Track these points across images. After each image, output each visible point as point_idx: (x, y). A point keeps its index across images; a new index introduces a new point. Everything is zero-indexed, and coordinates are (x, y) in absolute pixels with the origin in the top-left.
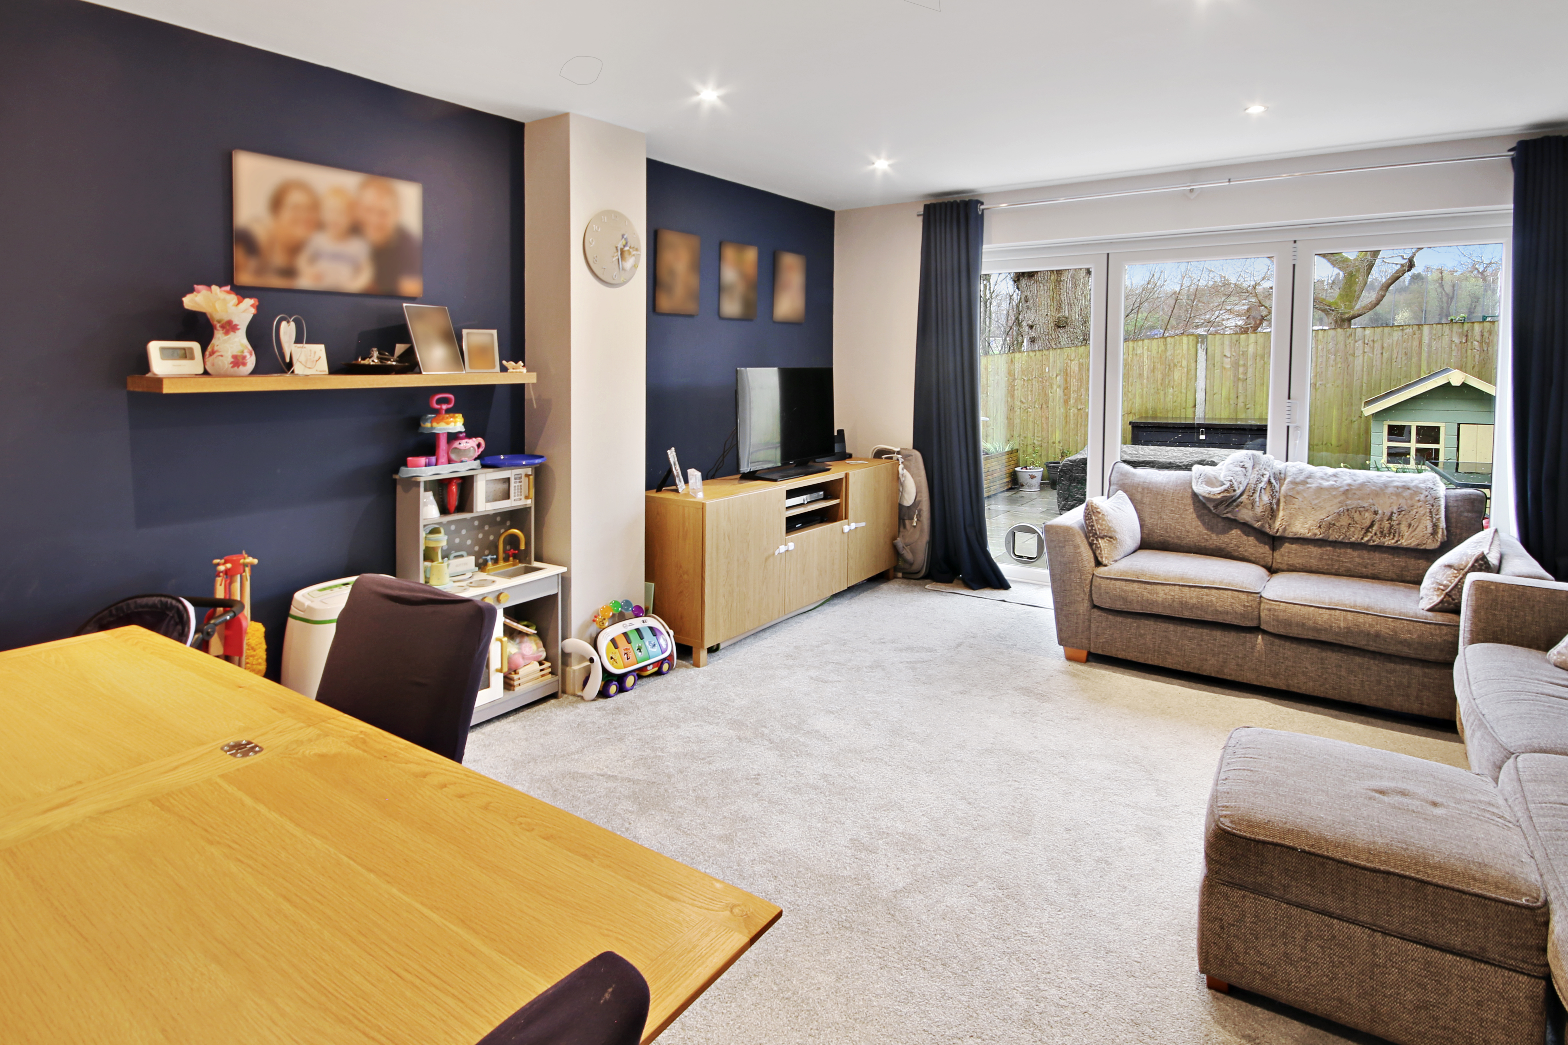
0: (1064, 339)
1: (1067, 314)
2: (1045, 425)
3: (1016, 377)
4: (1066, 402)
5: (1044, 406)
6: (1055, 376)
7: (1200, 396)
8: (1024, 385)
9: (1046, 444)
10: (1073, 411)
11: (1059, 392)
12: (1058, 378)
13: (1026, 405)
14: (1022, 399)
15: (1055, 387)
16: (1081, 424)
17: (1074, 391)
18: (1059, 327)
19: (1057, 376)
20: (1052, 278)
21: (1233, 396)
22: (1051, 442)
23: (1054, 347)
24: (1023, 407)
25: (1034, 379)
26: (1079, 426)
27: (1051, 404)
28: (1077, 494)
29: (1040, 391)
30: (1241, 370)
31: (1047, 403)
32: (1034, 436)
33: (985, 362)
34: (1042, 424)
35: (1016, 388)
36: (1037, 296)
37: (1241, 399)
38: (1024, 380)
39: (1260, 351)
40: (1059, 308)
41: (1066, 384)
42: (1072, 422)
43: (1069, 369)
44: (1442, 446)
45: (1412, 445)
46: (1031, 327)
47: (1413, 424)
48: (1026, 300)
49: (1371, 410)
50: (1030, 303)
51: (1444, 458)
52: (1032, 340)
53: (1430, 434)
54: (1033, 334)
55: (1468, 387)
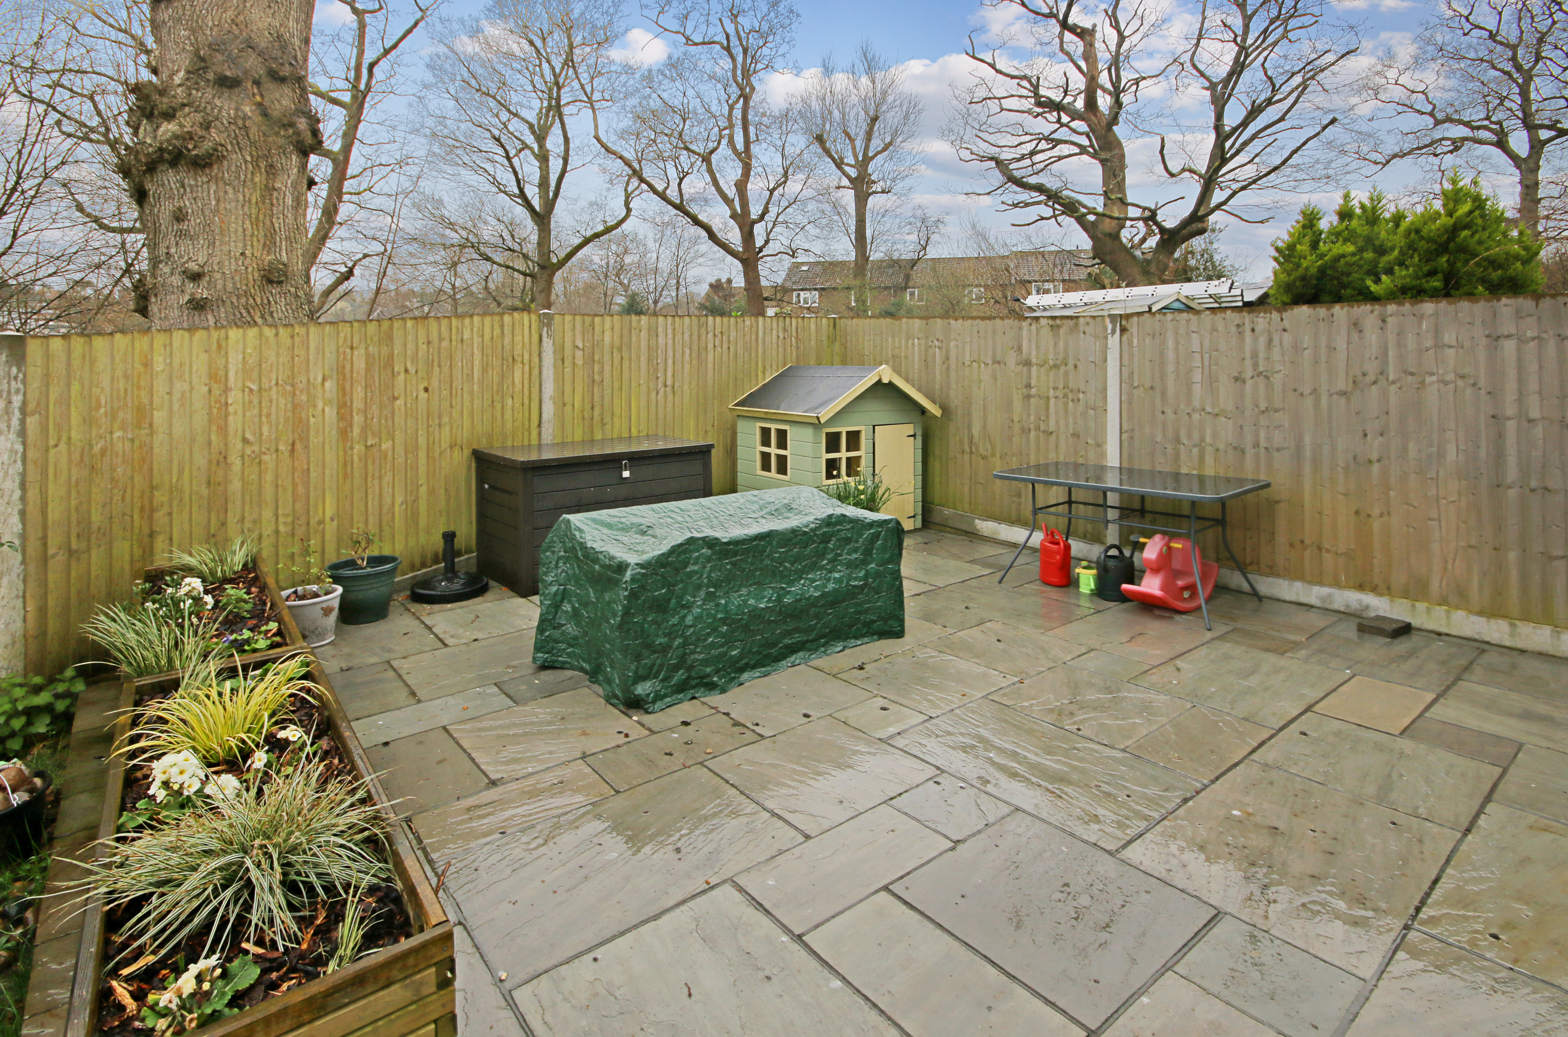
0: (281, 307)
1: (284, 258)
2: (301, 489)
3: (231, 383)
4: (344, 433)
5: (298, 446)
6: (320, 379)
7: (548, 410)
8: (250, 402)
9: (303, 529)
10: (358, 448)
11: (331, 413)
12: (328, 384)
13: (256, 448)
14: (248, 435)
15: (320, 405)
16: (373, 475)
17: (359, 411)
18: (270, 282)
19: (324, 379)
20: (257, 179)
21: (588, 406)
22: (313, 521)
23: (259, 321)
24: (248, 451)
25: (274, 389)
26: (369, 479)
27: (314, 440)
28: (657, 636)
29: (290, 414)
30: (597, 367)
31: (305, 439)
32: (277, 516)
33: (146, 347)
34: (294, 485)
35: (231, 409)
36: (216, 212)
37: (597, 411)
38: (251, 390)
39: (617, 342)
40: (270, 243)
41: (344, 395)
42: (356, 473)
43: (348, 367)
44: (863, 453)
45: (843, 454)
46: (196, 277)
47: (843, 430)
48: (179, 216)
49: (825, 414)
50: (193, 223)
51: (864, 466)
52: (198, 306)
53: (854, 439)
54: (202, 292)
55: (891, 385)
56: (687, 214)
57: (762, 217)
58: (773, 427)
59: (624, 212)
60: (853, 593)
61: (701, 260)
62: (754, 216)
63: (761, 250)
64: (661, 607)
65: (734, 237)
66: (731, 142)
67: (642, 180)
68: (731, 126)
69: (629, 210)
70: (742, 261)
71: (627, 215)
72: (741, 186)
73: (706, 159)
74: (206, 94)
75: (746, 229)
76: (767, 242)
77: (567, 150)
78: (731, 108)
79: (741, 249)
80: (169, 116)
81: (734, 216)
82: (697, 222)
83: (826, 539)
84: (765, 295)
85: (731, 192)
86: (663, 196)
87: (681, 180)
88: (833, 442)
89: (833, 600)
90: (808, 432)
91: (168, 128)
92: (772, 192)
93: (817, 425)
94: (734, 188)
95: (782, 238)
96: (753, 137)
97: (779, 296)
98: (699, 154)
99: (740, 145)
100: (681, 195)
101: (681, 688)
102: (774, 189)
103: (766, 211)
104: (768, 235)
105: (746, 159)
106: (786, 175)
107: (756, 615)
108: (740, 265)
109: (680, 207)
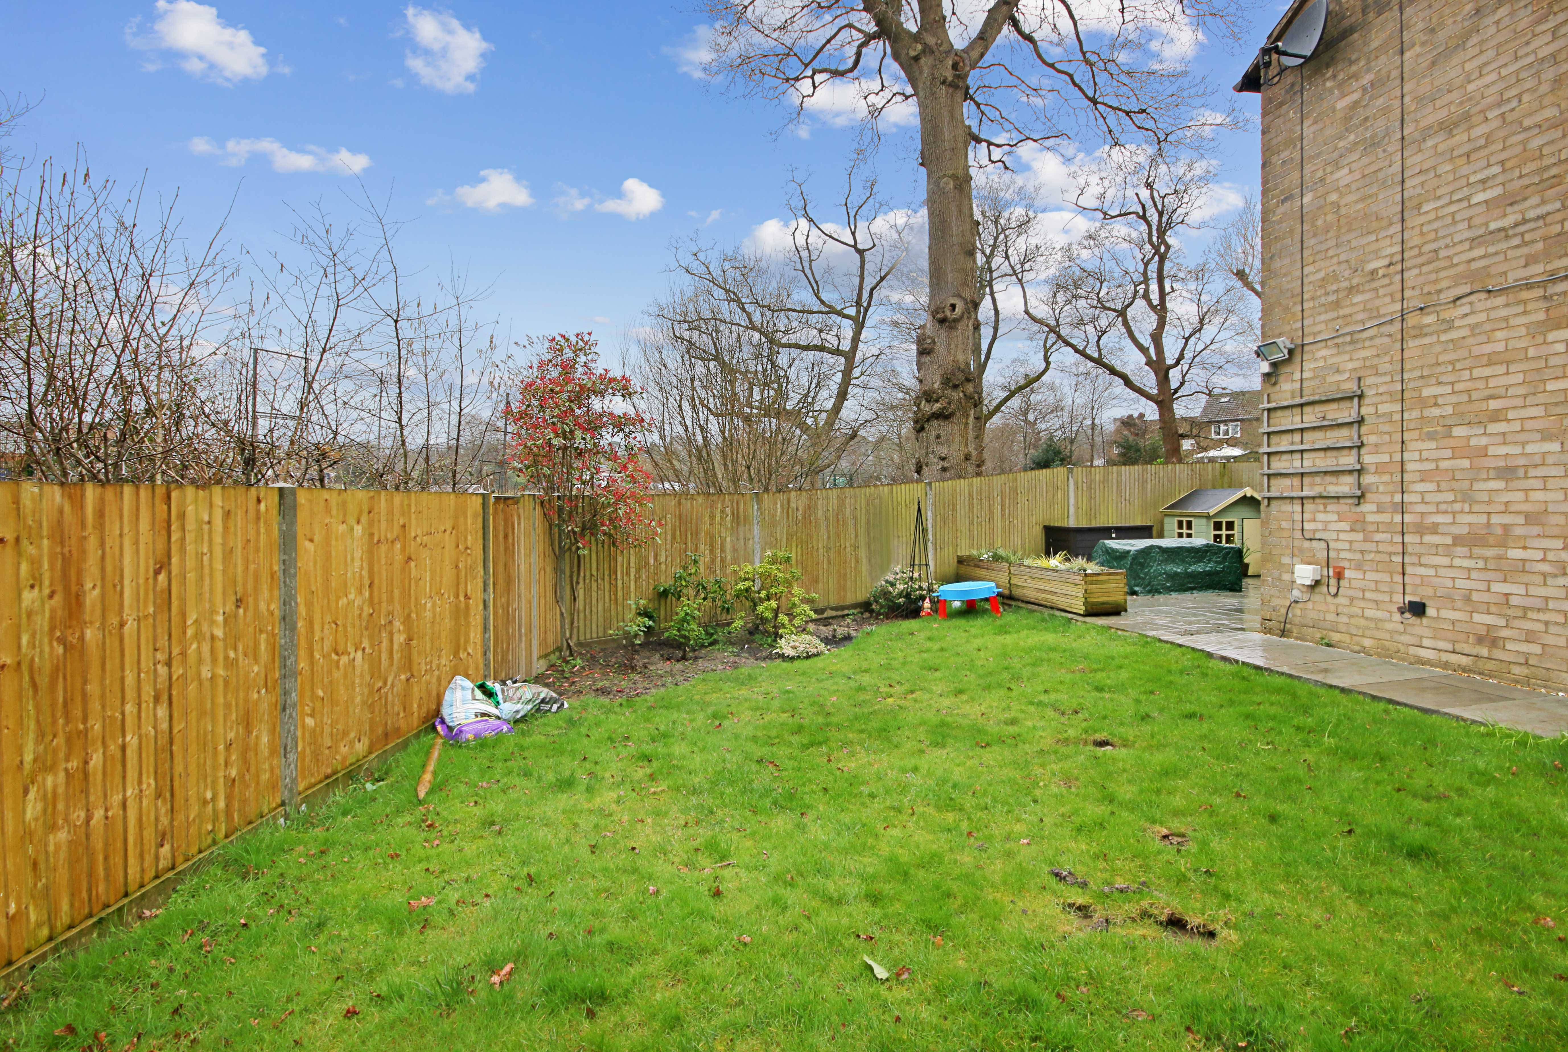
0: (970, 469)
5: (991, 520)
8: (978, 503)
10: (1007, 522)
12: (998, 498)
14: (978, 515)
15: (996, 505)
17: (1007, 508)
18: (967, 459)
20: (963, 421)
21: (1089, 509)
24: (978, 520)
25: (984, 499)
29: (988, 508)
30: (1093, 491)
31: (993, 517)
35: (974, 506)
36: (951, 434)
37: (1093, 512)
38: (978, 499)
39: (1102, 479)
40: (966, 445)
44: (1236, 532)
45: (1224, 532)
46: (943, 459)
47: (1224, 520)
48: (938, 437)
49: (1212, 512)
50: (943, 439)
51: (1237, 538)
52: (944, 469)
53: (1230, 525)
54: (946, 464)
55: (1252, 498)
56: (1105, 366)
57: (1178, 363)
58: (1185, 519)
59: (1043, 365)
60: (1217, 573)
61: (1115, 402)
62: (1169, 362)
63: (1176, 391)
64: (1142, 565)
65: (1149, 381)
66: (1146, 296)
67: (1059, 336)
68: (1146, 281)
69: (1048, 363)
70: (1157, 402)
71: (1047, 369)
72: (1157, 337)
73: (1122, 313)
74: (948, 392)
75: (1162, 374)
76: (1182, 384)
77: (997, 321)
78: (1146, 265)
79: (1155, 391)
80: (937, 401)
81: (1149, 363)
82: (1113, 371)
83: (1206, 552)
84: (1181, 431)
85: (1147, 341)
86: (1083, 353)
87: (1099, 338)
88: (1218, 526)
89: (1209, 574)
90: (1204, 521)
91: (937, 406)
92: (1187, 340)
93: (1208, 517)
94: (1149, 339)
95: (1197, 377)
96: (1168, 289)
97: (1195, 431)
98: (1114, 310)
99: (1155, 298)
100: (1100, 350)
101: (1149, 592)
102: (1190, 336)
103: (1181, 357)
104: (1184, 377)
105: (1161, 310)
106: (1201, 321)
107: (1176, 574)
108: (1155, 406)
109: (1099, 362)
